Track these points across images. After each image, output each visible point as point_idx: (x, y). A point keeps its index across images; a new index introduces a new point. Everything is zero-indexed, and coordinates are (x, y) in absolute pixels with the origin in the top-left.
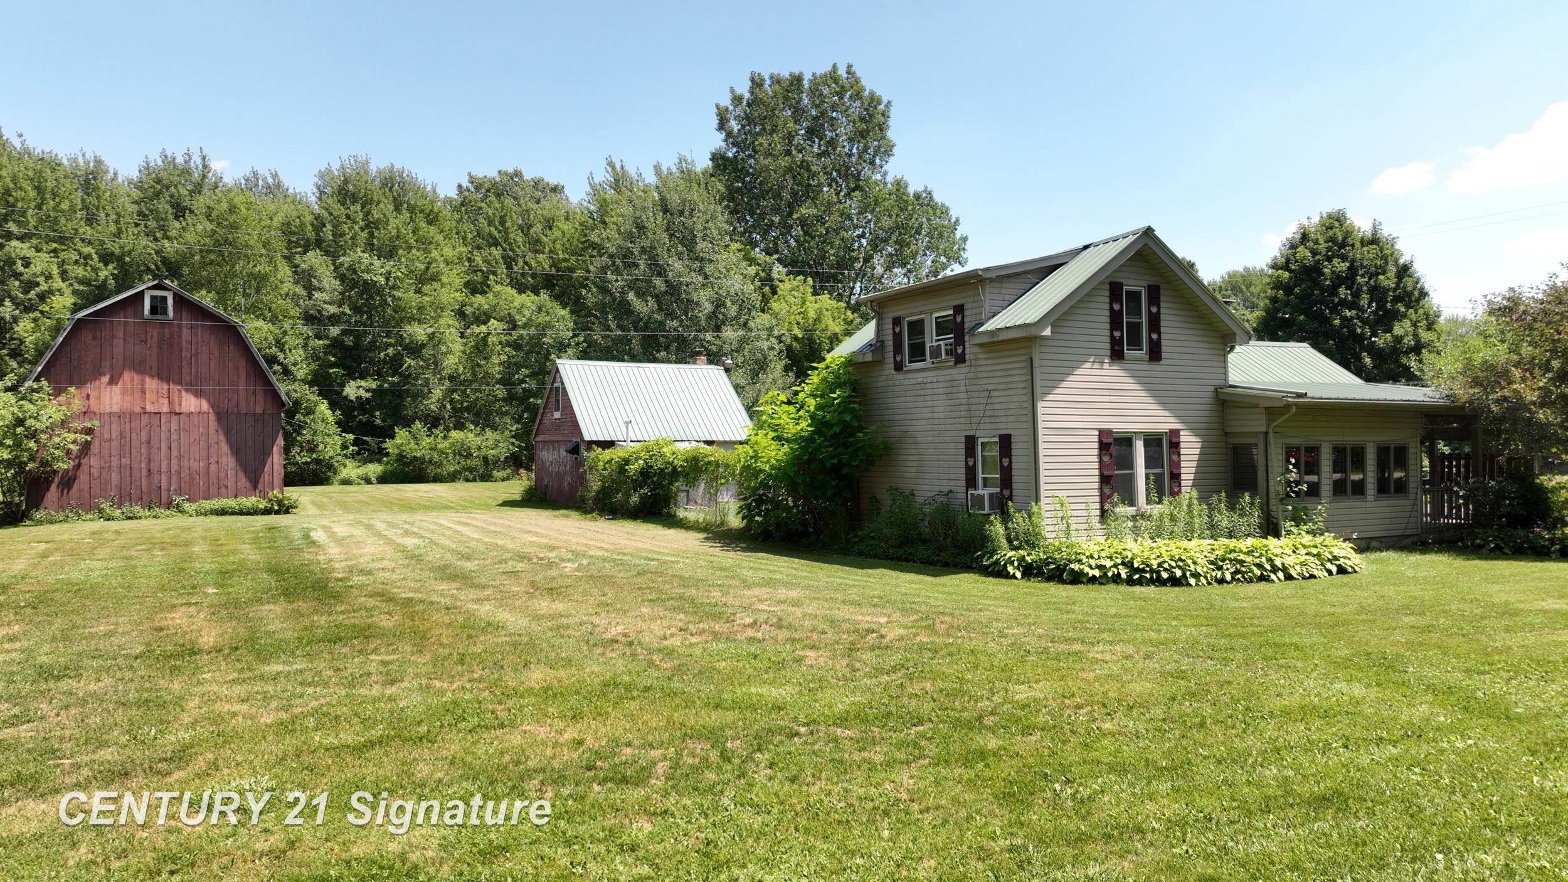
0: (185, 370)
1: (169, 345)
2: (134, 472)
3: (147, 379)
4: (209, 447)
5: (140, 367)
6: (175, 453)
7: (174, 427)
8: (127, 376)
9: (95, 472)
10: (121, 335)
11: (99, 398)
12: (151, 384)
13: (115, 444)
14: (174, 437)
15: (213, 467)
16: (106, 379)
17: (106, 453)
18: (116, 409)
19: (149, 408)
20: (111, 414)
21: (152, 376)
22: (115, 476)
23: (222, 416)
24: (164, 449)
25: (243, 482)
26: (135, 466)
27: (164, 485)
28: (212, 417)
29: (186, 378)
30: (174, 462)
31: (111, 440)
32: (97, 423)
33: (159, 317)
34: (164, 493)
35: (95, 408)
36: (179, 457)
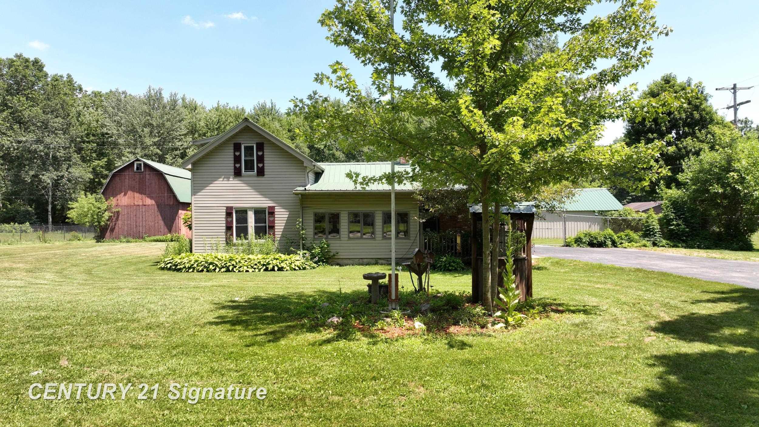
0: (147, 190)
1: (142, 182)
2: (132, 226)
3: (135, 193)
4: (155, 217)
5: (133, 190)
6: (144, 219)
7: (144, 210)
8: (129, 192)
9: (120, 226)
10: (127, 178)
11: (121, 200)
12: (137, 195)
14: (144, 213)
15: (156, 225)
16: (123, 194)
17: (123, 219)
18: (126, 204)
19: (136, 203)
20: (125, 206)
21: (137, 192)
22: (126, 228)
23: (158, 205)
24: (141, 218)
25: (166, 230)
26: (132, 224)
27: (141, 231)
28: (156, 206)
29: (147, 192)
30: (144, 222)
31: (124, 215)
32: (120, 209)
33: (139, 171)
34: (141, 234)
35: (120, 204)
36: (146, 221)
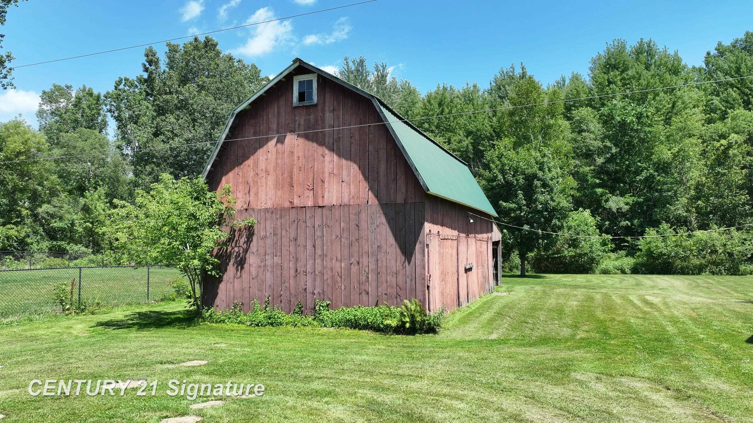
0: (328, 158)
2: (285, 273)
4: (351, 245)
5: (289, 159)
6: (319, 252)
7: (318, 223)
9: (254, 271)
11: (257, 194)
12: (298, 176)
13: (269, 241)
14: (318, 233)
15: (354, 268)
17: (262, 251)
18: (269, 205)
19: (297, 202)
20: (266, 210)
21: (299, 168)
22: (269, 275)
24: (310, 246)
26: (285, 265)
27: (310, 289)
30: (318, 261)
31: (265, 237)
32: (254, 219)
33: (306, 103)
34: (309, 296)
35: (253, 205)
36: (323, 256)
